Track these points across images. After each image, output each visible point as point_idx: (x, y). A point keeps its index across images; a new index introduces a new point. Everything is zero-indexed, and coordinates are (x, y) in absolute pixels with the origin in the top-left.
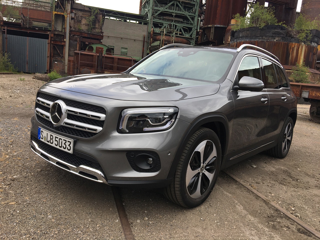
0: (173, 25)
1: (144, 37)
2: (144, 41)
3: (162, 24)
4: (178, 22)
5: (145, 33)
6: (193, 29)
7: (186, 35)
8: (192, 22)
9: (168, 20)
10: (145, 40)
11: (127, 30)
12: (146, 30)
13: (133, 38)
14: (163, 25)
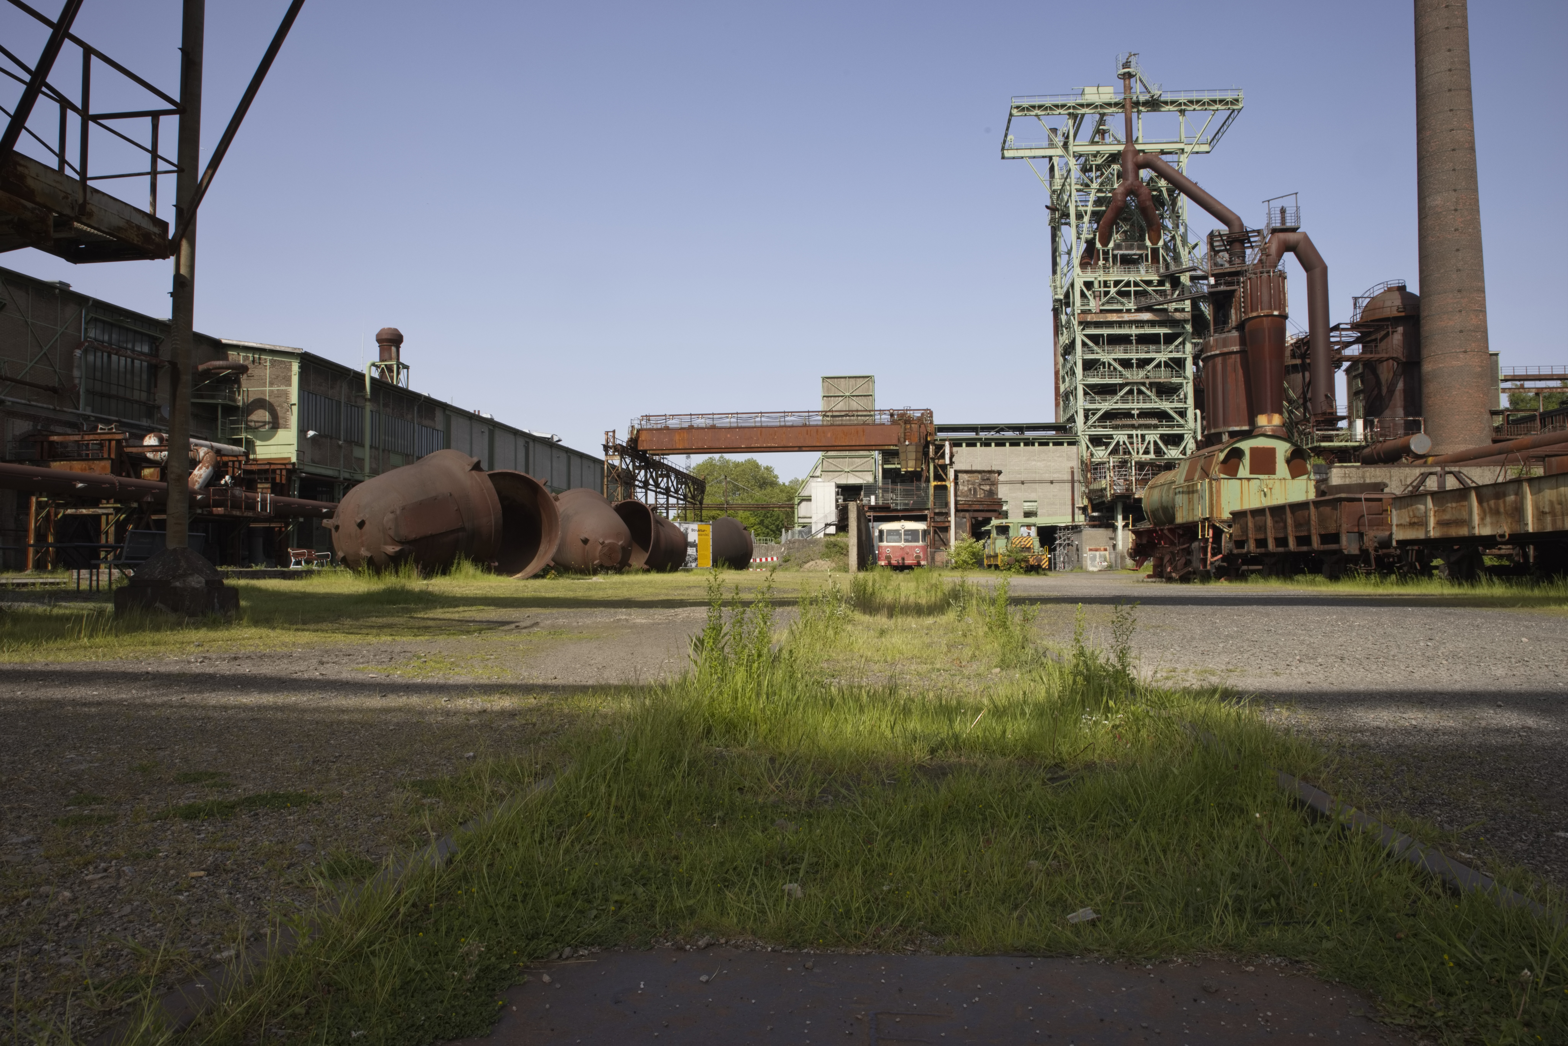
0: (1137, 435)
1: (1073, 473)
2: (1073, 482)
3: (1110, 437)
4: (1147, 427)
5: (1075, 464)
6: (1186, 436)
7: (1171, 452)
8: (1182, 422)
9: (1124, 427)
10: (1076, 478)
11: (1034, 463)
12: (1075, 456)
13: (1048, 477)
14: (1112, 438)
